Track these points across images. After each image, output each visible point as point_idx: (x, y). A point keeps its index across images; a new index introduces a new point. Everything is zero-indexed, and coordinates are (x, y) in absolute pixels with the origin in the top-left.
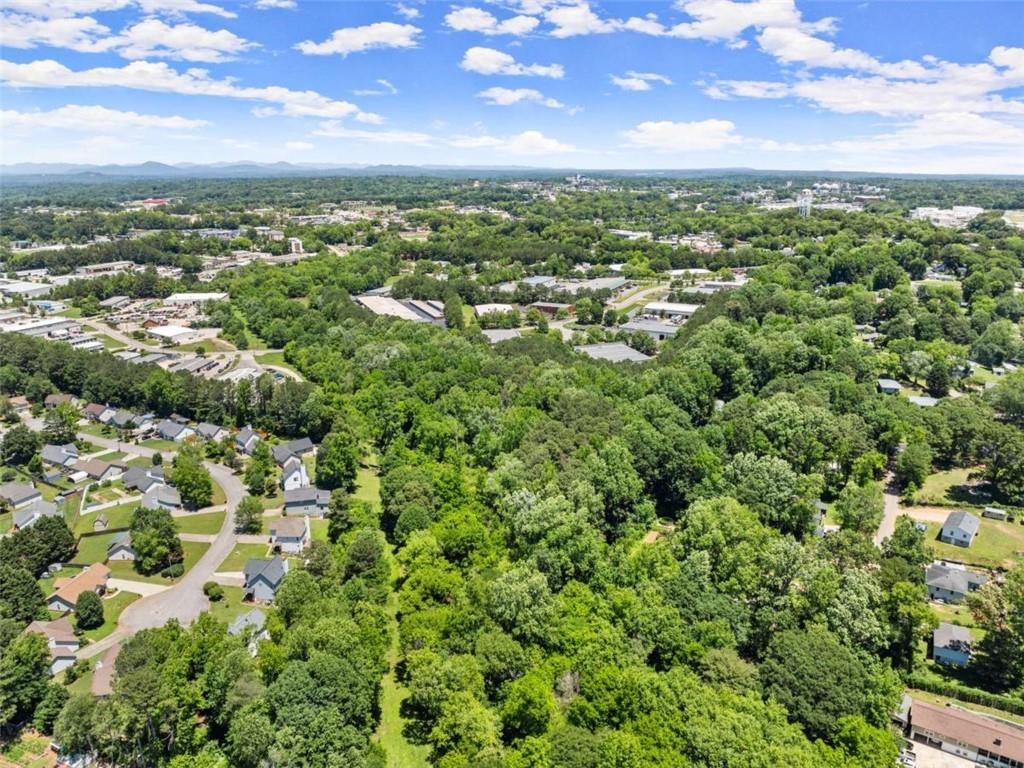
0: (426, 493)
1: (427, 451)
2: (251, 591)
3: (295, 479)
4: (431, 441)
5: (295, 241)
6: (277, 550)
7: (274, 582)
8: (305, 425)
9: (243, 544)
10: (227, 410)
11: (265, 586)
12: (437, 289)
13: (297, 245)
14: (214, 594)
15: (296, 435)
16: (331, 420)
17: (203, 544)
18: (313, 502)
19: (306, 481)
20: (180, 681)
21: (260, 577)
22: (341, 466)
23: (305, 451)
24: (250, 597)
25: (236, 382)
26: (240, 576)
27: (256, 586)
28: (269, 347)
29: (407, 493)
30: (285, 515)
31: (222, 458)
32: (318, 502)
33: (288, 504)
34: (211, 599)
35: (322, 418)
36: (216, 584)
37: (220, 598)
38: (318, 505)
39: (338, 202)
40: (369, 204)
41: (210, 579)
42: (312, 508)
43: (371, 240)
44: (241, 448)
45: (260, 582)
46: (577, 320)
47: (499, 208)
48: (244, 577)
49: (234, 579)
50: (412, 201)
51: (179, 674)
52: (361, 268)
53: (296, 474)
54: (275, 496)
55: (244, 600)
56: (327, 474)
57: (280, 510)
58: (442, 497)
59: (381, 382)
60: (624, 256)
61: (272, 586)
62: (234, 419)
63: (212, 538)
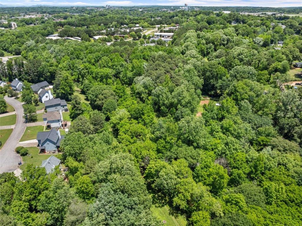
0: (112, 95)
1: (101, 81)
2: (43, 148)
3: (47, 97)
4: (102, 77)
5: (13, 23)
6: (49, 127)
7: (56, 142)
8: (42, 77)
9: (30, 127)
10: (3, 75)
11: (51, 144)
12: (76, 32)
13: (14, 25)
14: (22, 153)
15: (39, 81)
16: (55, 73)
17: (8, 130)
18: (59, 105)
19: (51, 97)
20: (25, 215)
21: (48, 140)
22: (68, 89)
23: (46, 87)
24: (43, 151)
25: (5, 62)
26: (36, 141)
27: (45, 145)
28: (14, 55)
29: (105, 95)
30: (46, 112)
31: (6, 94)
32: (61, 105)
33: (46, 108)
34: (21, 155)
35: (50, 72)
36: (23, 148)
37: (27, 154)
38: (62, 106)
39: (26, 13)
40: (38, 13)
41: (18, 146)
42: (59, 107)
43: (43, 22)
44: (15, 88)
45: (48, 142)
46: (133, 39)
47: (86, 13)
48: (37, 141)
49: (31, 143)
50: (54, 12)
51: (23, 211)
52: (44, 28)
53: (47, 94)
54: (38, 105)
55: (40, 152)
56: (62, 93)
57: (43, 110)
58: (118, 96)
59: (69, 60)
60: (138, 22)
61: (54, 143)
62: (7, 79)
63: (13, 127)
